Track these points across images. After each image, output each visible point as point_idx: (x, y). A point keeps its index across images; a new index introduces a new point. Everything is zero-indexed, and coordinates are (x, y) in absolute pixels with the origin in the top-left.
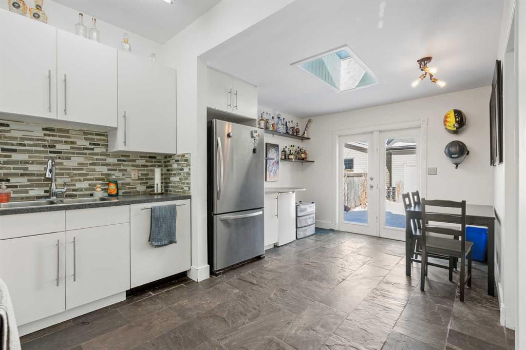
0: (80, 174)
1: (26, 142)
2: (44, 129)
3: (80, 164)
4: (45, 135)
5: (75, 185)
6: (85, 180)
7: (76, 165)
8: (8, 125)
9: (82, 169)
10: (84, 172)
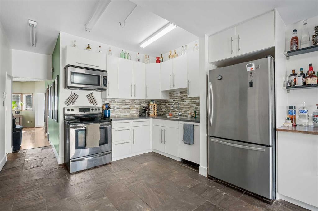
0: (188, 108)
1: (177, 97)
2: (180, 92)
3: (188, 104)
4: (181, 94)
5: (187, 112)
6: (190, 110)
7: (187, 104)
8: (174, 93)
9: (189, 106)
10: (189, 107)
